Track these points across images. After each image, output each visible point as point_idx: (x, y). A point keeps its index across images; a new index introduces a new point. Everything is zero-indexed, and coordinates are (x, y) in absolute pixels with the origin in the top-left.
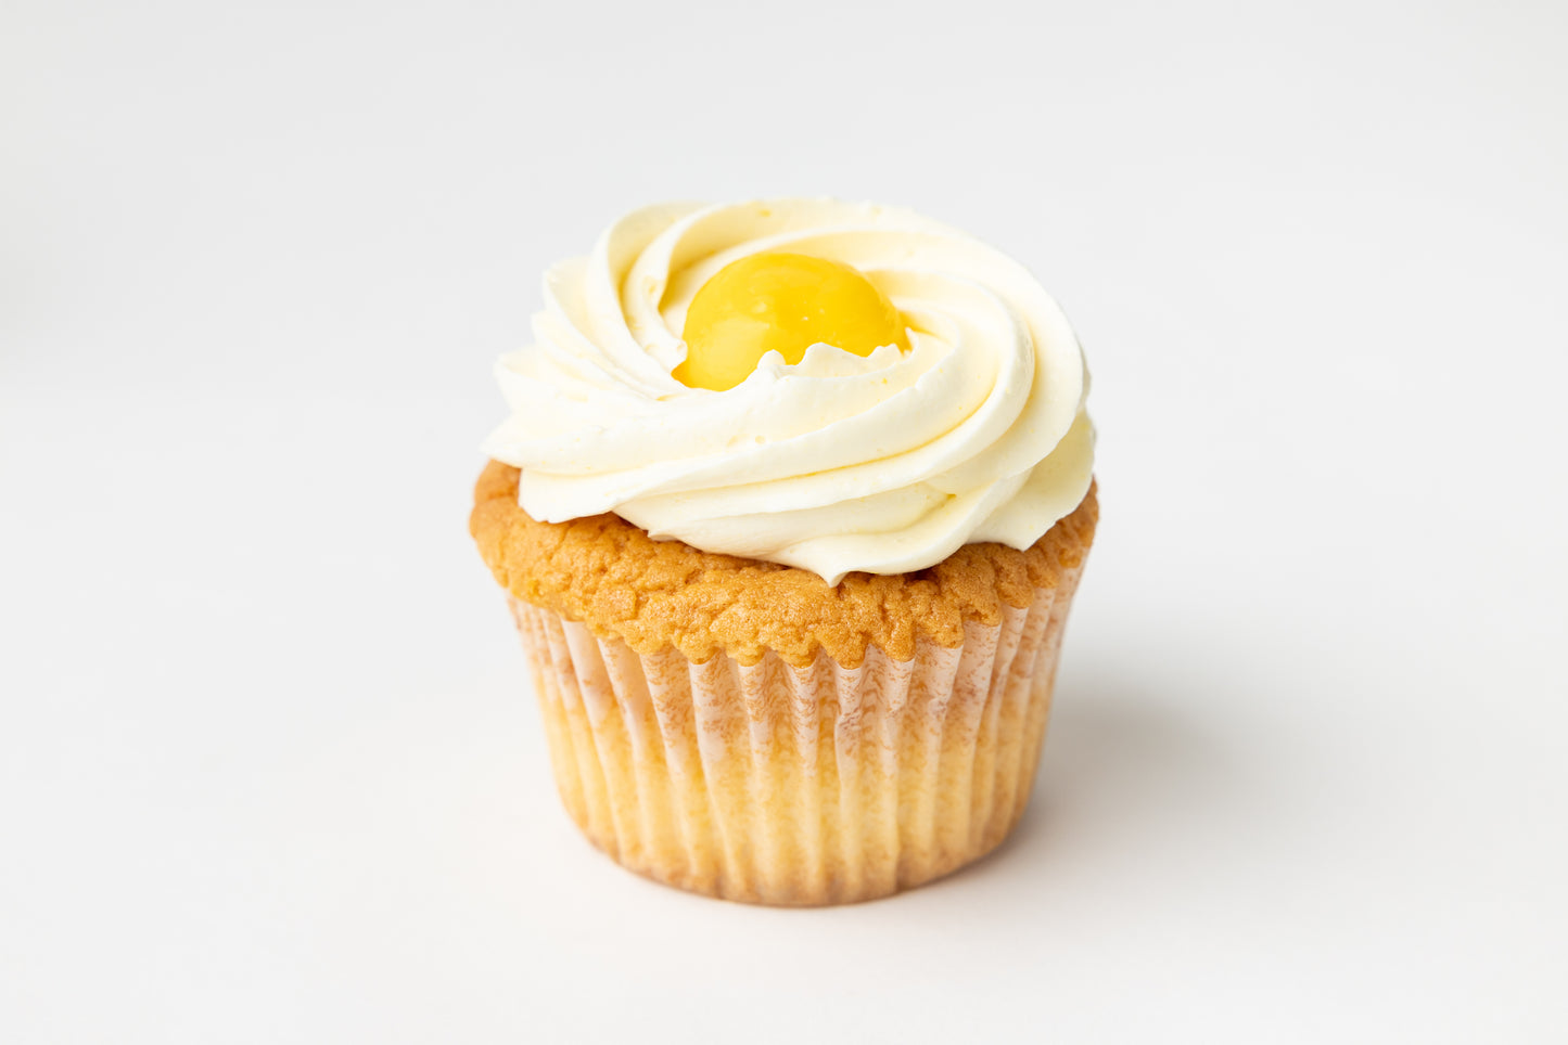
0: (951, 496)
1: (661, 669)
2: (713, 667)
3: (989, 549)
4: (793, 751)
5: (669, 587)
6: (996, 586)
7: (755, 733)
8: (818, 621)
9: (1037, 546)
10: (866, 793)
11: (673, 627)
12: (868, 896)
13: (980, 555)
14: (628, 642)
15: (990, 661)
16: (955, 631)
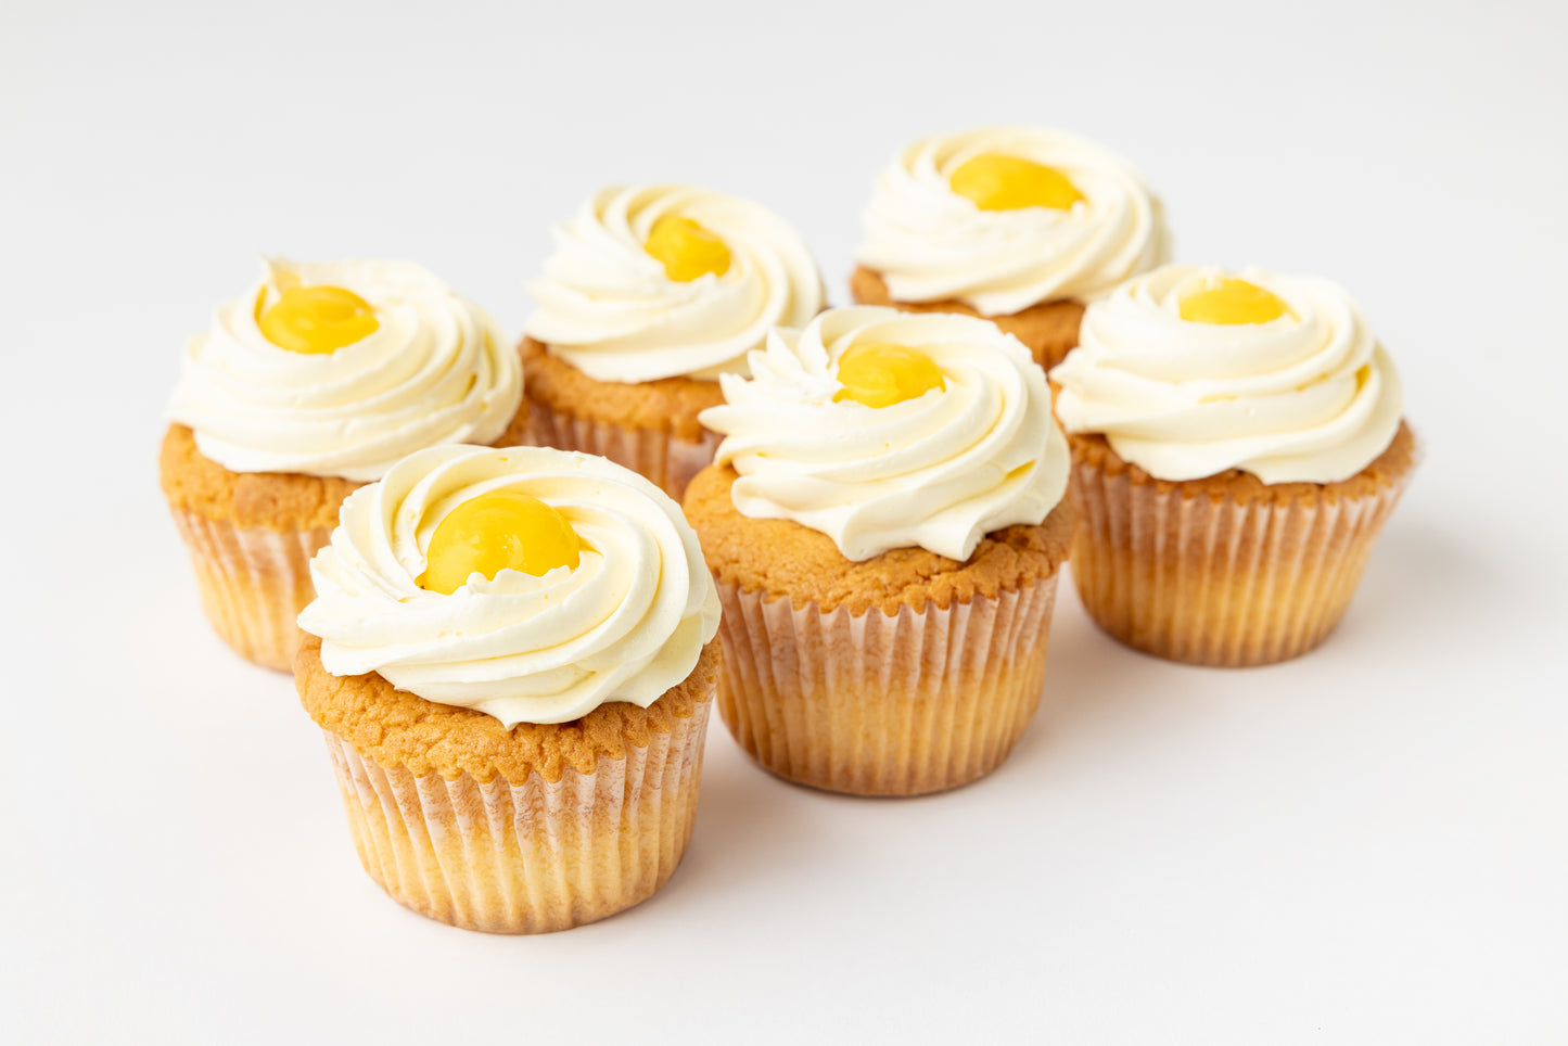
0: (593, 673)
1: (398, 779)
2: (430, 779)
3: (621, 708)
4: (488, 833)
5: (404, 724)
6: (623, 733)
7: (462, 823)
8: (496, 754)
9: (656, 704)
10: (543, 862)
11: (403, 752)
12: (550, 929)
13: (613, 711)
14: (375, 760)
15: (622, 781)
16: (588, 763)
